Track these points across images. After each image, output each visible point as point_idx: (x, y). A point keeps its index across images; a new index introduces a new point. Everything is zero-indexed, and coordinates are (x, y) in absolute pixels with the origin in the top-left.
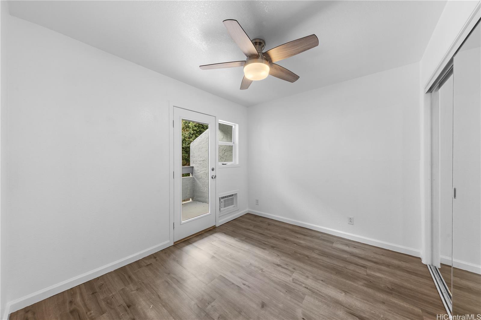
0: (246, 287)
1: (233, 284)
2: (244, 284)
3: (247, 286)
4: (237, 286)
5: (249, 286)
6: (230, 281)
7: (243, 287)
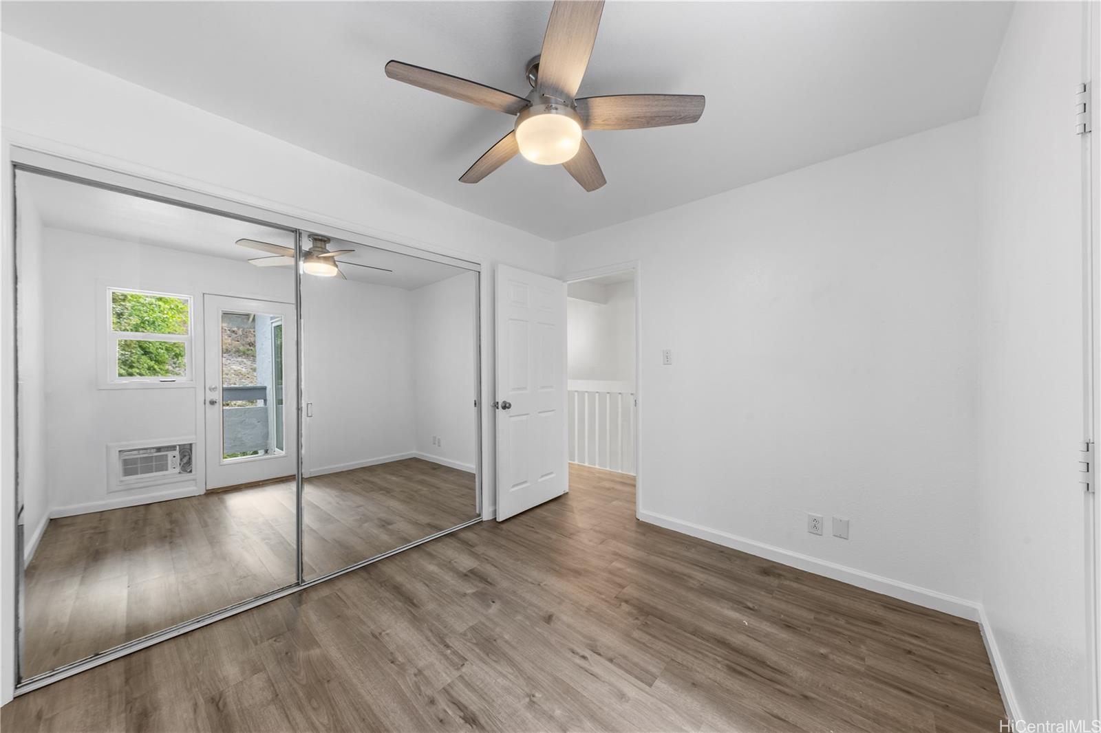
0: (579, 651)
1: (611, 660)
2: (584, 657)
3: (577, 654)
4: (599, 654)
5: (573, 652)
6: (620, 666)
7: (587, 653)
